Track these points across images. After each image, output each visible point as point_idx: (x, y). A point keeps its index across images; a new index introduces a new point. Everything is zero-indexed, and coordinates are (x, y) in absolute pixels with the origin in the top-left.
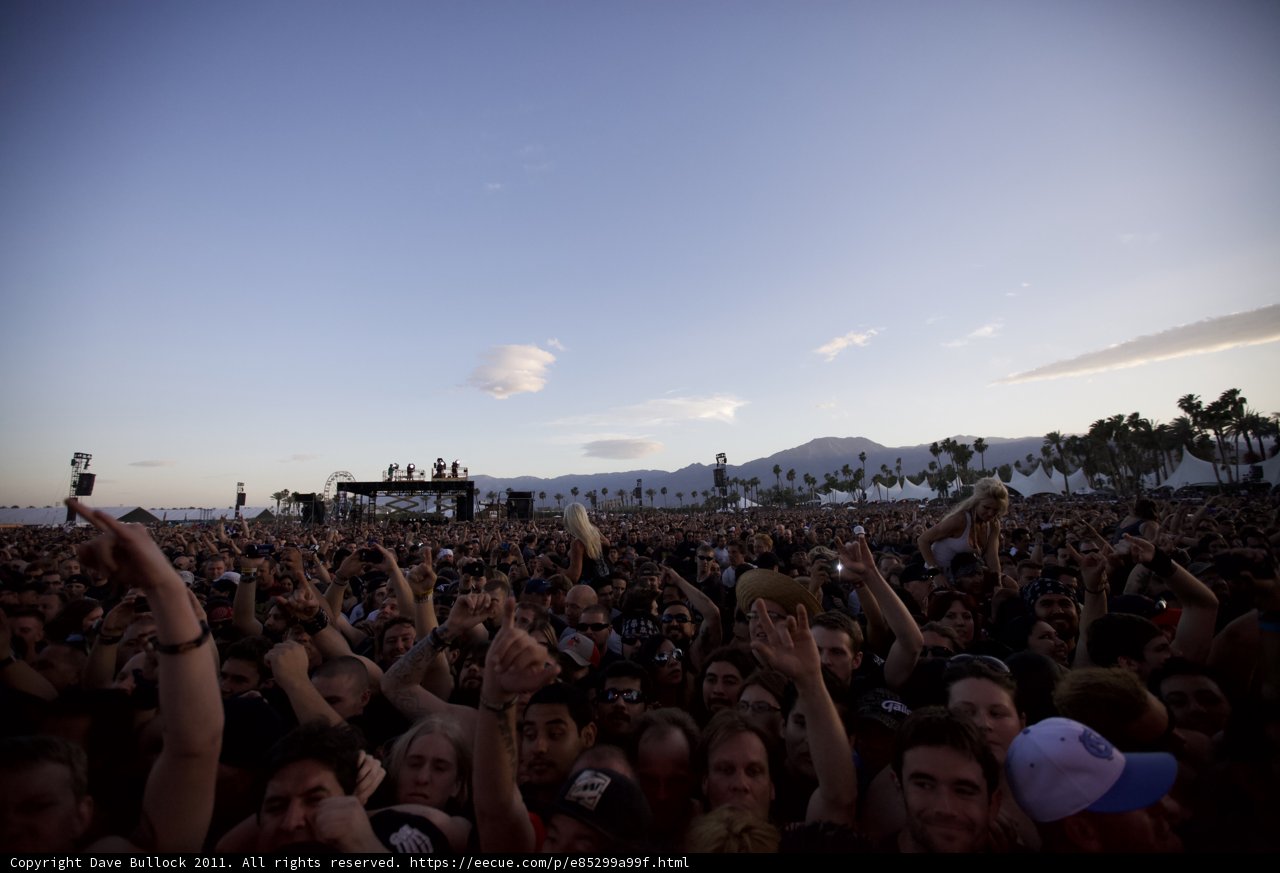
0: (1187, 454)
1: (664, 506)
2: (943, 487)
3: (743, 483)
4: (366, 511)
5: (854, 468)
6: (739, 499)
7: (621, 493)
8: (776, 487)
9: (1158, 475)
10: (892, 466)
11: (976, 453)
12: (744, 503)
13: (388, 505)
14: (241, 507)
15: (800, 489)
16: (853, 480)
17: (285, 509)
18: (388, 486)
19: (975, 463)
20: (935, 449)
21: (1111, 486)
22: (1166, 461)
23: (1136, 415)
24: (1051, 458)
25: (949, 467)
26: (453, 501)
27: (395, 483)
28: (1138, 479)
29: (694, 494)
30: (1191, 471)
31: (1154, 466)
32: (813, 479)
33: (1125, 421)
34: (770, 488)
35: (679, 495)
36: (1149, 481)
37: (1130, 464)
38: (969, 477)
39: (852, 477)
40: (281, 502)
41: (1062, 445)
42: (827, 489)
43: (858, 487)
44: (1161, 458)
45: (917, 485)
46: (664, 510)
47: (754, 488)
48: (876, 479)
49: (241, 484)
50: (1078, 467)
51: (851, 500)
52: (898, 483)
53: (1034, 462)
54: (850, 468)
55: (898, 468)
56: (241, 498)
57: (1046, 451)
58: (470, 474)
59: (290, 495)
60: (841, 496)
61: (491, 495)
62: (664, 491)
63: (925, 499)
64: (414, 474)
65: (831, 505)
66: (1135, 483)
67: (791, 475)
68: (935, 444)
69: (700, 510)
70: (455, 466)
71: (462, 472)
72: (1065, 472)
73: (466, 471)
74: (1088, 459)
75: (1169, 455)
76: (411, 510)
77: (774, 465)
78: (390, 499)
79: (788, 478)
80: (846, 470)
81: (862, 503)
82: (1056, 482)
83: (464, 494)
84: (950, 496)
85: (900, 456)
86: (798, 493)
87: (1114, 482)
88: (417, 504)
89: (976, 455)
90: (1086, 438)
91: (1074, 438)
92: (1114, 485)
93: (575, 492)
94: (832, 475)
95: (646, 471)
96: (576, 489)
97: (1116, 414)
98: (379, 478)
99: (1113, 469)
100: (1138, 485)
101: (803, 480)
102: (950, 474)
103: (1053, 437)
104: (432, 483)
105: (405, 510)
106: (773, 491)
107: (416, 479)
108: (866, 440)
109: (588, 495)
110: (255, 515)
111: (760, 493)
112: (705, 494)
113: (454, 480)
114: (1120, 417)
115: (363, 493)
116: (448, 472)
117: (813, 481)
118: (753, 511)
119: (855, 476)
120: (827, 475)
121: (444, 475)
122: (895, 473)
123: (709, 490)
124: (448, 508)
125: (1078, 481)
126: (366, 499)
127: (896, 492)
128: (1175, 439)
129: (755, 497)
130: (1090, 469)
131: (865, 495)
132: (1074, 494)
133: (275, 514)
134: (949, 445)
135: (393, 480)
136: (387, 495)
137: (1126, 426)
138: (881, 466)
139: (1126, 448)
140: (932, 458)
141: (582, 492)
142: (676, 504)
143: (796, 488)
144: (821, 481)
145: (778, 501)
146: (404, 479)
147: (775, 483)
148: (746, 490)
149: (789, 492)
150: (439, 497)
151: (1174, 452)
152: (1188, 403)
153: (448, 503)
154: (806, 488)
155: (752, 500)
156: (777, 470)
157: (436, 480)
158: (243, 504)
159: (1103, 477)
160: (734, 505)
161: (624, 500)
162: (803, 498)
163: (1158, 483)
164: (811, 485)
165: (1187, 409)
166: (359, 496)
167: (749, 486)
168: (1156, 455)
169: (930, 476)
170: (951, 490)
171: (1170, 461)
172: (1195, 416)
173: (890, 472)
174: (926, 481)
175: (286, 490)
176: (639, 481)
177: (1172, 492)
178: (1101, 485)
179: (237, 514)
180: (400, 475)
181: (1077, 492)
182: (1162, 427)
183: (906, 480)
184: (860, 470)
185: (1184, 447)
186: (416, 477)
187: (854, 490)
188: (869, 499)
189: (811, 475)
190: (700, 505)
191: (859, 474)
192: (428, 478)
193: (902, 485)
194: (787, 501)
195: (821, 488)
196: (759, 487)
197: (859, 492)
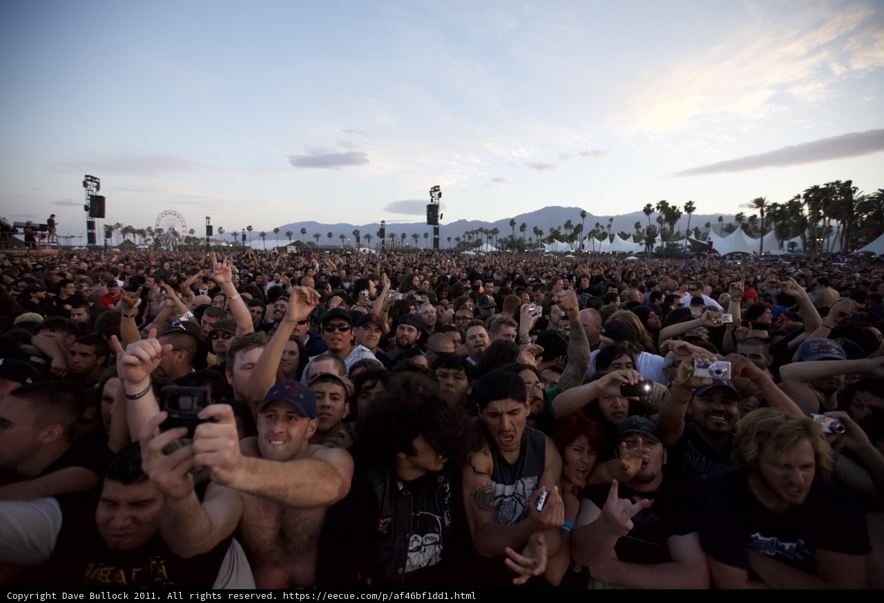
2: (650, 241)
3: (486, 232)
5: (575, 224)
6: (483, 244)
8: (511, 237)
10: (604, 225)
12: (488, 248)
15: (530, 239)
16: (574, 232)
19: (680, 226)
20: (648, 210)
29: (449, 239)
32: (541, 231)
34: (506, 237)
39: (572, 231)
41: (764, 209)
42: (550, 240)
43: (577, 239)
45: (626, 240)
47: (494, 236)
48: (593, 234)
50: (773, 230)
51: (570, 249)
52: (608, 239)
54: (572, 223)
55: (609, 226)
60: (562, 246)
65: (553, 253)
67: (523, 228)
68: (649, 206)
79: (521, 228)
80: (568, 225)
81: (578, 253)
82: (750, 245)
84: (654, 251)
86: (528, 242)
91: (775, 205)
94: (556, 228)
101: (532, 232)
102: (653, 233)
103: (757, 203)
106: (509, 239)
111: (500, 241)
112: (458, 239)
117: (540, 233)
118: (493, 253)
119: (575, 230)
120: (552, 229)
122: (607, 230)
123: (461, 236)
127: (605, 246)
129: (494, 244)
130: (783, 234)
131: (582, 247)
134: (662, 207)
138: (596, 223)
143: (527, 238)
144: (547, 234)
145: (511, 247)
147: (511, 234)
148: (489, 237)
149: (521, 240)
154: (535, 238)
155: (492, 246)
156: (512, 223)
162: (532, 246)
164: (539, 236)
167: (491, 235)
169: (635, 233)
170: (655, 245)
173: (603, 229)
174: (632, 237)
183: (617, 238)
184: (580, 225)
187: (573, 241)
188: (585, 250)
189: (539, 229)
191: (579, 228)
193: (611, 240)
194: (519, 247)
195: (546, 239)
196: (499, 236)
197: (577, 244)
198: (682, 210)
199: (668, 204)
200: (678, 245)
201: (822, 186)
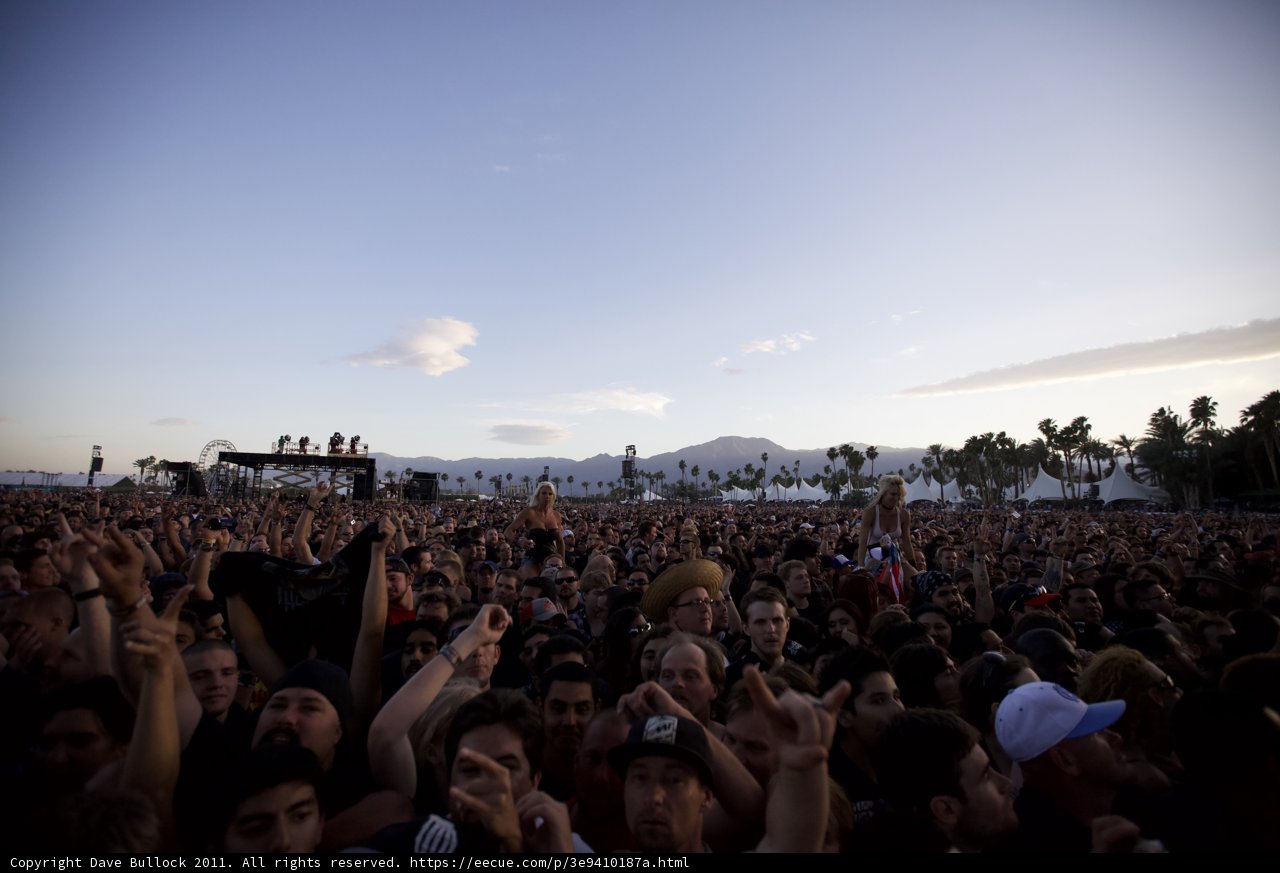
0: (1041, 469)
1: (569, 495)
2: (835, 490)
3: (648, 476)
4: (250, 484)
5: (756, 468)
6: (644, 491)
7: (526, 479)
8: (681, 482)
9: (1017, 488)
10: (790, 468)
11: (868, 459)
12: (649, 496)
13: (276, 479)
14: (96, 473)
15: (703, 485)
16: (754, 477)
17: (150, 478)
18: (277, 459)
19: (865, 470)
20: (832, 453)
21: (979, 497)
22: (1025, 477)
23: (1003, 434)
24: (932, 468)
25: (842, 471)
26: (348, 478)
27: (286, 455)
28: (1001, 491)
29: (600, 484)
30: (1043, 487)
31: (1014, 480)
32: (717, 475)
33: (994, 439)
34: (675, 482)
35: (585, 484)
36: (1009, 493)
37: (995, 478)
38: (858, 482)
39: (754, 476)
40: (145, 470)
41: (941, 456)
42: (729, 486)
43: (759, 486)
44: (1020, 473)
45: (813, 486)
46: (569, 499)
47: (660, 481)
48: (776, 480)
49: (97, 448)
50: (953, 477)
51: (752, 498)
52: (795, 485)
53: (915, 471)
54: (753, 467)
55: (796, 470)
56: (97, 463)
57: (926, 461)
58: (370, 451)
59: (157, 462)
60: (743, 494)
61: (389, 475)
62: (570, 479)
63: (819, 500)
64: (308, 447)
65: (732, 502)
66: (998, 495)
67: (695, 471)
68: (832, 449)
69: (605, 501)
70: (355, 441)
71: (363, 448)
72: (942, 481)
73: (366, 447)
74: (962, 470)
75: (1027, 471)
76: (303, 486)
77: (679, 460)
78: (278, 473)
79: (693, 471)
80: (748, 468)
81: (761, 501)
82: (932, 491)
83: (363, 471)
84: (841, 499)
85: (799, 458)
86: (702, 489)
87: (980, 493)
88: (309, 480)
89: (868, 461)
90: (961, 451)
91: (951, 451)
92: (981, 495)
93: (479, 475)
94: (735, 473)
95: (554, 459)
96: (480, 472)
97: (988, 432)
98: (268, 450)
99: (981, 481)
100: (1000, 497)
101: (707, 476)
102: (842, 478)
103: (935, 449)
104: (329, 458)
105: (295, 485)
106: (678, 485)
107: (308, 453)
108: (768, 441)
109: (491, 480)
110: (112, 483)
111: (664, 486)
112: (611, 484)
113: (353, 456)
114: (991, 435)
115: (248, 465)
116: (345, 447)
117: (717, 478)
118: (657, 504)
119: (756, 475)
120: (730, 473)
121: (342, 450)
122: (793, 474)
123: (616, 481)
124: (344, 486)
125: (951, 492)
126: (251, 471)
127: (792, 493)
128: (1032, 458)
129: (659, 491)
130: (963, 481)
131: (764, 494)
132: (948, 502)
133: (137, 483)
134: (847, 450)
135: (284, 452)
136: (276, 468)
137: (994, 443)
138: (781, 466)
139: (994, 464)
140: (828, 461)
141: (486, 476)
142: (582, 493)
143: (700, 484)
144: (724, 479)
145: (682, 495)
146: (297, 453)
147: (679, 477)
148: (652, 483)
149: (692, 486)
150: (333, 474)
151: (1030, 469)
152: (1046, 427)
153: (343, 480)
154: (709, 484)
155: (656, 493)
156: (682, 465)
157: (332, 455)
158: (99, 469)
159: (973, 488)
160: (639, 497)
161: (530, 486)
162: (706, 493)
163: (1017, 496)
164: (715, 481)
165: (1045, 432)
166: (243, 468)
167: (655, 480)
168: (1016, 471)
169: (824, 479)
170: (842, 493)
171: (1028, 477)
172: (1050, 438)
173: (787, 473)
174: (821, 483)
175: (152, 458)
176: (547, 468)
177: (1028, 505)
178: (970, 494)
179: (90, 481)
180: (291, 447)
181: (950, 500)
182: (1024, 446)
183: (803, 482)
184: (761, 470)
185: (1040, 465)
186: (310, 450)
187: (755, 489)
188: (768, 498)
189: (715, 472)
190: (605, 495)
191: (761, 473)
192: (324, 452)
193: (799, 486)
194: (690, 496)
195: (724, 485)
196: (665, 481)
197: (759, 490)
198: (865, 455)
199: (852, 448)
200: (864, 493)
201: (979, 438)
